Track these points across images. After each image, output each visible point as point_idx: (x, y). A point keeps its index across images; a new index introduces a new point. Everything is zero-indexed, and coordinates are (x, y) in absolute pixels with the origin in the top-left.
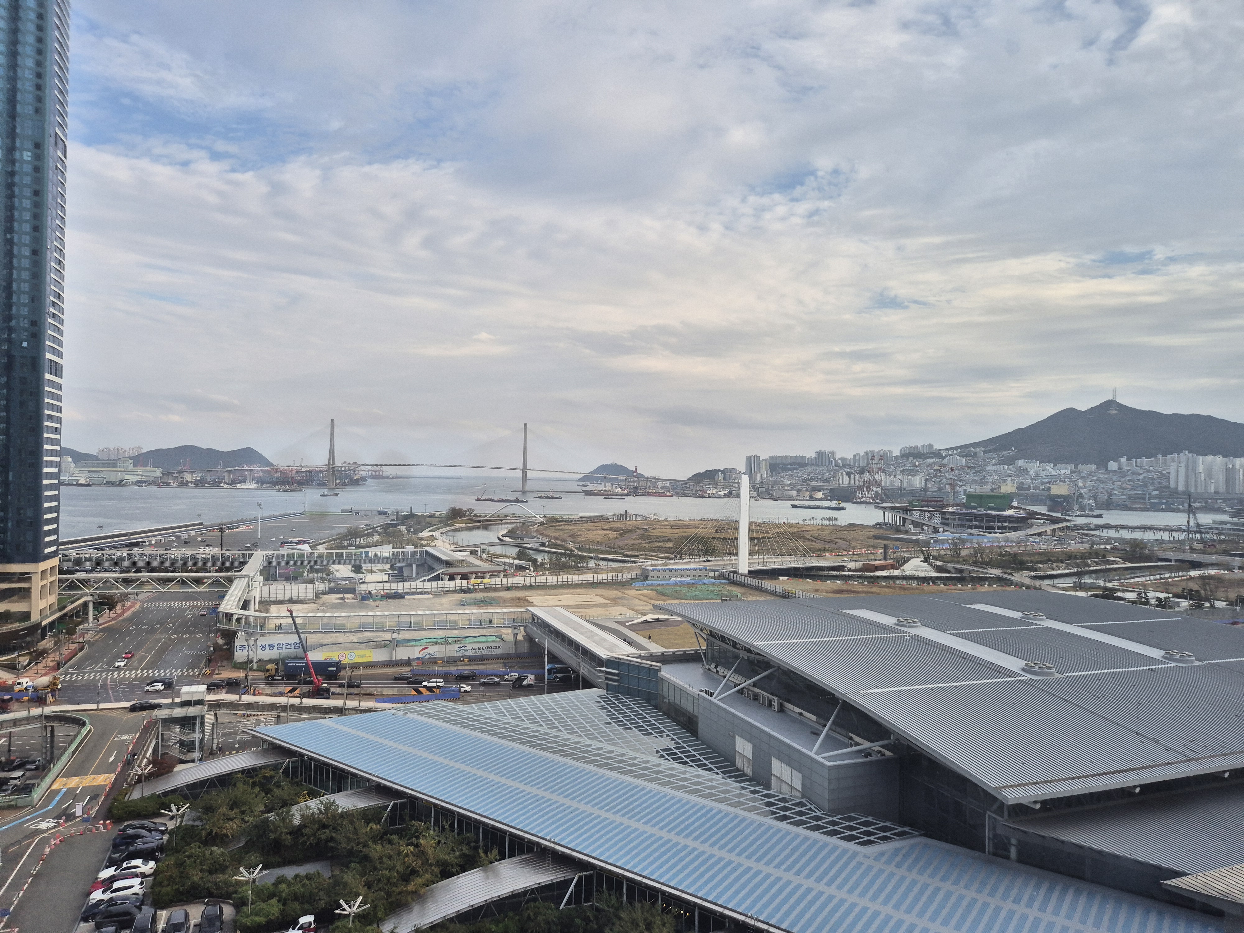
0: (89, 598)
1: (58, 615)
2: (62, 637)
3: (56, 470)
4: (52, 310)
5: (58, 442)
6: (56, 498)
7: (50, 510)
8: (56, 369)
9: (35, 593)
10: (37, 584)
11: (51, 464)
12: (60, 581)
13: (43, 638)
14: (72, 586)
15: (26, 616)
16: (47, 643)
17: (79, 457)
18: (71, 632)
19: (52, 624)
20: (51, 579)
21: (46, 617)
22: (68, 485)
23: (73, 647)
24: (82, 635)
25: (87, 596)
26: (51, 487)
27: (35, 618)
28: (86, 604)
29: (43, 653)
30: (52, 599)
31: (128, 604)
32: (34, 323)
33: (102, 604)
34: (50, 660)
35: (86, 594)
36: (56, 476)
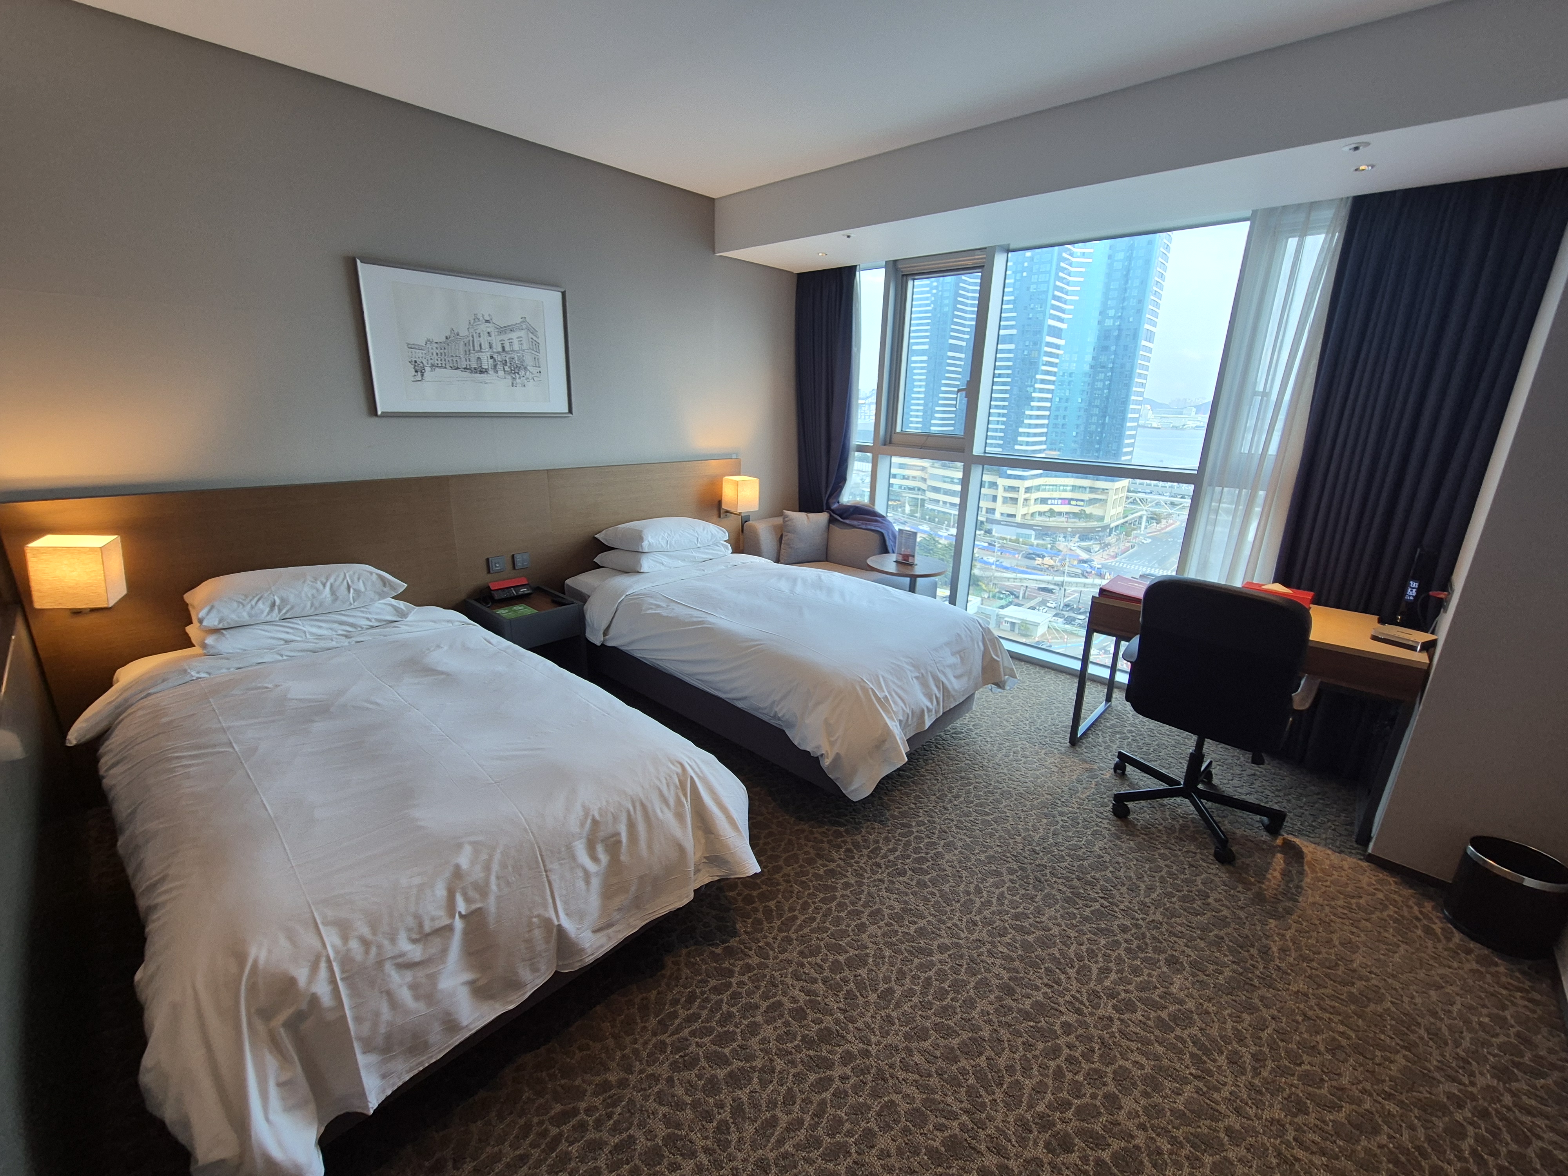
0: (1144, 512)
1: (1122, 521)
2: (1122, 536)
3: (1137, 416)
4: (1155, 288)
5: (1141, 394)
6: (1133, 437)
7: (1129, 445)
8: (1150, 337)
9: (1110, 503)
10: (1112, 497)
11: (1134, 411)
12: (1127, 498)
13: (1110, 535)
14: (1134, 502)
15: (1102, 519)
16: (1112, 539)
17: (1154, 405)
18: (1128, 535)
19: (1117, 527)
20: (1121, 495)
21: (1114, 521)
22: (1144, 427)
23: (1128, 545)
24: (1135, 538)
25: (1143, 511)
26: (1132, 429)
27: (1107, 521)
28: (1141, 517)
29: (1108, 545)
30: (1120, 509)
31: (1170, 521)
32: (1140, 302)
33: (1152, 518)
34: (1112, 550)
35: (1142, 510)
36: (1136, 420)
